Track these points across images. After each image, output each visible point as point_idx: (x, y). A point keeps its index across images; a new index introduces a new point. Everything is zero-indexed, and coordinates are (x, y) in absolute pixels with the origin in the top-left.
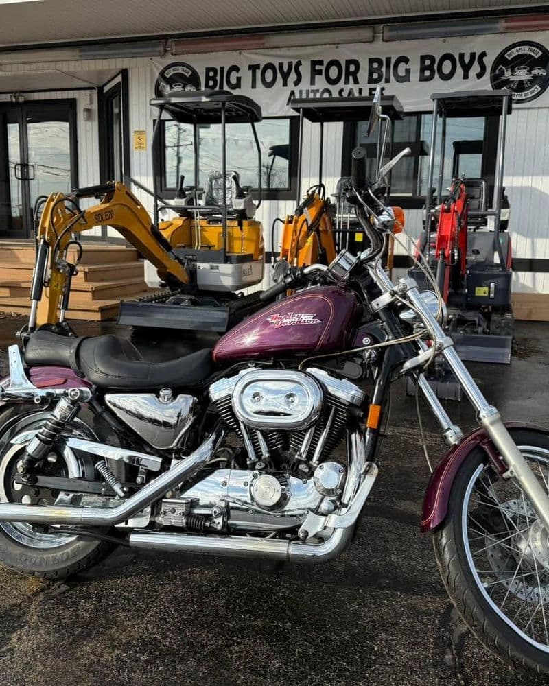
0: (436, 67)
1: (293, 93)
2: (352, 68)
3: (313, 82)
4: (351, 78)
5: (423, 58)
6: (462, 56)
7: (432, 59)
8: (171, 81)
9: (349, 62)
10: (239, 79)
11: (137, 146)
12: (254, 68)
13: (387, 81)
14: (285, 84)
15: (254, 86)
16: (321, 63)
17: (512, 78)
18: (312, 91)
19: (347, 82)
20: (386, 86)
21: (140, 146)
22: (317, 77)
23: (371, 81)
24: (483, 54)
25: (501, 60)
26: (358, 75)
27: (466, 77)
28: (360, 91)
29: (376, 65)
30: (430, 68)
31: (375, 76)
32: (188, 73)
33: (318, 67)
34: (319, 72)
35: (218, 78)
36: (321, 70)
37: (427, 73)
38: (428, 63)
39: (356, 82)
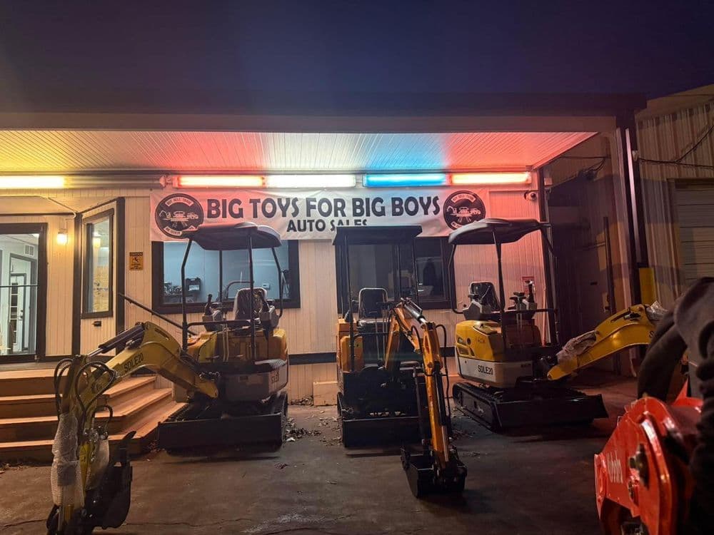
0: (403, 206)
1: (291, 222)
2: (339, 205)
3: (309, 215)
4: (339, 212)
5: (394, 200)
6: (421, 199)
7: (400, 200)
8: (173, 209)
9: (336, 201)
10: (241, 210)
11: (133, 266)
12: (255, 202)
13: (368, 215)
14: (284, 215)
15: (255, 216)
16: (314, 200)
17: (458, 215)
18: (308, 221)
19: (336, 215)
20: (367, 218)
21: (137, 266)
22: (312, 210)
23: (355, 214)
24: (436, 198)
25: (448, 202)
26: (344, 210)
27: (426, 213)
28: (348, 221)
29: (358, 203)
30: (399, 206)
31: (358, 211)
32: (190, 203)
33: (312, 203)
34: (314, 207)
35: (221, 208)
36: (315, 206)
37: (398, 210)
38: (397, 203)
39: (344, 215)
